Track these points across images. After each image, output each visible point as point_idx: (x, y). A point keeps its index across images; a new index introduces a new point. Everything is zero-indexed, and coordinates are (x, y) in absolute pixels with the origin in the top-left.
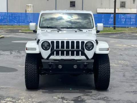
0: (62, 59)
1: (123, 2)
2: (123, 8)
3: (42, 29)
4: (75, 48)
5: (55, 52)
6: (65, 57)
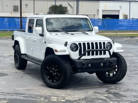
0: (92, 59)
3: (51, 33)
4: (103, 48)
5: (87, 53)
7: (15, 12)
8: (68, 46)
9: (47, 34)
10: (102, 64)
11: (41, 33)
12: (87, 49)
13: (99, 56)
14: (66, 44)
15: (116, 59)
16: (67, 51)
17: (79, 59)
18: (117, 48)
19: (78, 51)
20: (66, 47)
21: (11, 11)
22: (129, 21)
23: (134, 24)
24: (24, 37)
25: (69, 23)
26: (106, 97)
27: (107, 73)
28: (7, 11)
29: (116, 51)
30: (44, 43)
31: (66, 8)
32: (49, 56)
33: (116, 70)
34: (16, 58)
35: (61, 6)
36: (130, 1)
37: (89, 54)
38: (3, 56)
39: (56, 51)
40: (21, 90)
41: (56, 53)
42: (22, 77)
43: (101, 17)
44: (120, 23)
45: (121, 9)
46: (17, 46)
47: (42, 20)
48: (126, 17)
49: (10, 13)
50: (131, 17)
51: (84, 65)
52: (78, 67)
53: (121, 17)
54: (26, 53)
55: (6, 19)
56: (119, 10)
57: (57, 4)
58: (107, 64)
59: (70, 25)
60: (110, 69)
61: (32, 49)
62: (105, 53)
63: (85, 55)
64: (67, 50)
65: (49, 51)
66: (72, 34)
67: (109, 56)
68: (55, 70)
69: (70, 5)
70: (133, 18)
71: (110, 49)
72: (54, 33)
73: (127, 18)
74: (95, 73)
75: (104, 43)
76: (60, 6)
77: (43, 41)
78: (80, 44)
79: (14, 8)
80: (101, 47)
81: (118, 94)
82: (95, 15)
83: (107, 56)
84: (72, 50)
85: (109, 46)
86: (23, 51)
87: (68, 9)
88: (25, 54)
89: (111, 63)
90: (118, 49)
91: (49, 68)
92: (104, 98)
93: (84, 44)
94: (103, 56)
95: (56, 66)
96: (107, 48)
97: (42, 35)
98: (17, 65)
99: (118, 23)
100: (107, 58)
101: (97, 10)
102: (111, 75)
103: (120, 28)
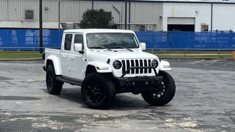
1: (29, 11)
2: (30, 20)
4: (148, 65)
5: (131, 70)
6: (139, 75)
7: (28, 20)
8: (111, 63)
9: (88, 51)
10: (147, 83)
11: (81, 50)
12: (131, 66)
13: (143, 75)
14: (108, 62)
15: (162, 77)
16: (110, 69)
17: (122, 76)
18: (163, 65)
19: (121, 68)
20: (108, 65)
21: (22, 20)
22: (211, 35)
23: (219, 40)
24: (59, 56)
25: (109, 41)
26: (149, 115)
27: (154, 95)
28: (15, 19)
29: (163, 69)
30: (84, 61)
31: (110, 13)
32: (90, 75)
33: (164, 91)
34: (49, 80)
35: (102, 11)
36: (212, 3)
37: (133, 72)
38: (27, 82)
39: (98, 68)
40: (60, 110)
41: (98, 71)
42: (58, 100)
43: (165, 29)
44: (196, 38)
45: (197, 15)
46: (50, 66)
47: (82, 35)
48: (206, 29)
49: (21, 23)
50: (214, 29)
51: (127, 82)
52: (121, 85)
53: (198, 29)
54: (62, 74)
55: (14, 32)
56: (195, 18)
57: (95, 9)
58: (153, 83)
59: (110, 43)
60: (157, 90)
61: (69, 68)
62: (150, 72)
63: (128, 72)
64: (109, 67)
65: (91, 69)
66: (115, 51)
67: (154, 75)
68: (96, 89)
69: (116, 9)
70: (217, 31)
71: (156, 67)
72: (96, 50)
73: (208, 30)
74: (140, 94)
75: (149, 61)
76: (100, 10)
77: (83, 58)
78: (123, 61)
79: (26, 14)
80: (146, 64)
81: (163, 113)
82: (155, 25)
83: (153, 74)
84: (115, 67)
85: (155, 63)
86: (58, 71)
87: (112, 16)
88: (61, 76)
89: (157, 81)
90: (164, 67)
91: (91, 87)
92: (147, 115)
93: (128, 61)
94: (148, 75)
95: (98, 85)
96: (153, 66)
97: (82, 52)
98: (50, 89)
99: (193, 38)
100: (153, 77)
101: (159, 18)
102: (159, 96)
103: (196, 46)
